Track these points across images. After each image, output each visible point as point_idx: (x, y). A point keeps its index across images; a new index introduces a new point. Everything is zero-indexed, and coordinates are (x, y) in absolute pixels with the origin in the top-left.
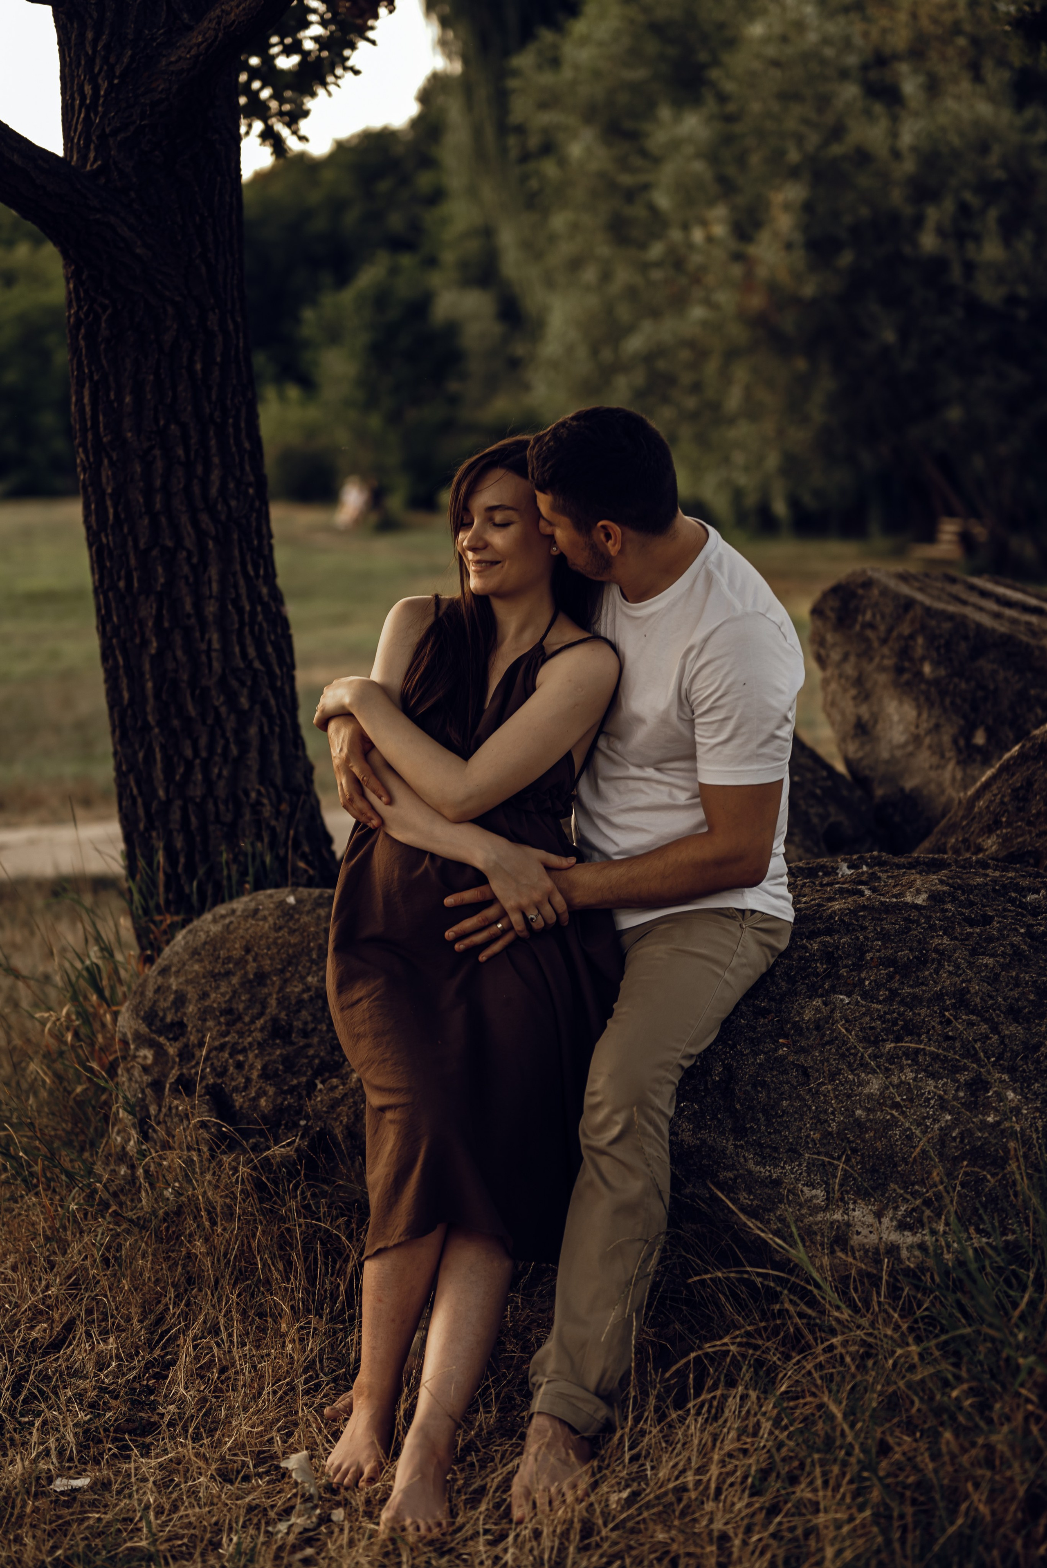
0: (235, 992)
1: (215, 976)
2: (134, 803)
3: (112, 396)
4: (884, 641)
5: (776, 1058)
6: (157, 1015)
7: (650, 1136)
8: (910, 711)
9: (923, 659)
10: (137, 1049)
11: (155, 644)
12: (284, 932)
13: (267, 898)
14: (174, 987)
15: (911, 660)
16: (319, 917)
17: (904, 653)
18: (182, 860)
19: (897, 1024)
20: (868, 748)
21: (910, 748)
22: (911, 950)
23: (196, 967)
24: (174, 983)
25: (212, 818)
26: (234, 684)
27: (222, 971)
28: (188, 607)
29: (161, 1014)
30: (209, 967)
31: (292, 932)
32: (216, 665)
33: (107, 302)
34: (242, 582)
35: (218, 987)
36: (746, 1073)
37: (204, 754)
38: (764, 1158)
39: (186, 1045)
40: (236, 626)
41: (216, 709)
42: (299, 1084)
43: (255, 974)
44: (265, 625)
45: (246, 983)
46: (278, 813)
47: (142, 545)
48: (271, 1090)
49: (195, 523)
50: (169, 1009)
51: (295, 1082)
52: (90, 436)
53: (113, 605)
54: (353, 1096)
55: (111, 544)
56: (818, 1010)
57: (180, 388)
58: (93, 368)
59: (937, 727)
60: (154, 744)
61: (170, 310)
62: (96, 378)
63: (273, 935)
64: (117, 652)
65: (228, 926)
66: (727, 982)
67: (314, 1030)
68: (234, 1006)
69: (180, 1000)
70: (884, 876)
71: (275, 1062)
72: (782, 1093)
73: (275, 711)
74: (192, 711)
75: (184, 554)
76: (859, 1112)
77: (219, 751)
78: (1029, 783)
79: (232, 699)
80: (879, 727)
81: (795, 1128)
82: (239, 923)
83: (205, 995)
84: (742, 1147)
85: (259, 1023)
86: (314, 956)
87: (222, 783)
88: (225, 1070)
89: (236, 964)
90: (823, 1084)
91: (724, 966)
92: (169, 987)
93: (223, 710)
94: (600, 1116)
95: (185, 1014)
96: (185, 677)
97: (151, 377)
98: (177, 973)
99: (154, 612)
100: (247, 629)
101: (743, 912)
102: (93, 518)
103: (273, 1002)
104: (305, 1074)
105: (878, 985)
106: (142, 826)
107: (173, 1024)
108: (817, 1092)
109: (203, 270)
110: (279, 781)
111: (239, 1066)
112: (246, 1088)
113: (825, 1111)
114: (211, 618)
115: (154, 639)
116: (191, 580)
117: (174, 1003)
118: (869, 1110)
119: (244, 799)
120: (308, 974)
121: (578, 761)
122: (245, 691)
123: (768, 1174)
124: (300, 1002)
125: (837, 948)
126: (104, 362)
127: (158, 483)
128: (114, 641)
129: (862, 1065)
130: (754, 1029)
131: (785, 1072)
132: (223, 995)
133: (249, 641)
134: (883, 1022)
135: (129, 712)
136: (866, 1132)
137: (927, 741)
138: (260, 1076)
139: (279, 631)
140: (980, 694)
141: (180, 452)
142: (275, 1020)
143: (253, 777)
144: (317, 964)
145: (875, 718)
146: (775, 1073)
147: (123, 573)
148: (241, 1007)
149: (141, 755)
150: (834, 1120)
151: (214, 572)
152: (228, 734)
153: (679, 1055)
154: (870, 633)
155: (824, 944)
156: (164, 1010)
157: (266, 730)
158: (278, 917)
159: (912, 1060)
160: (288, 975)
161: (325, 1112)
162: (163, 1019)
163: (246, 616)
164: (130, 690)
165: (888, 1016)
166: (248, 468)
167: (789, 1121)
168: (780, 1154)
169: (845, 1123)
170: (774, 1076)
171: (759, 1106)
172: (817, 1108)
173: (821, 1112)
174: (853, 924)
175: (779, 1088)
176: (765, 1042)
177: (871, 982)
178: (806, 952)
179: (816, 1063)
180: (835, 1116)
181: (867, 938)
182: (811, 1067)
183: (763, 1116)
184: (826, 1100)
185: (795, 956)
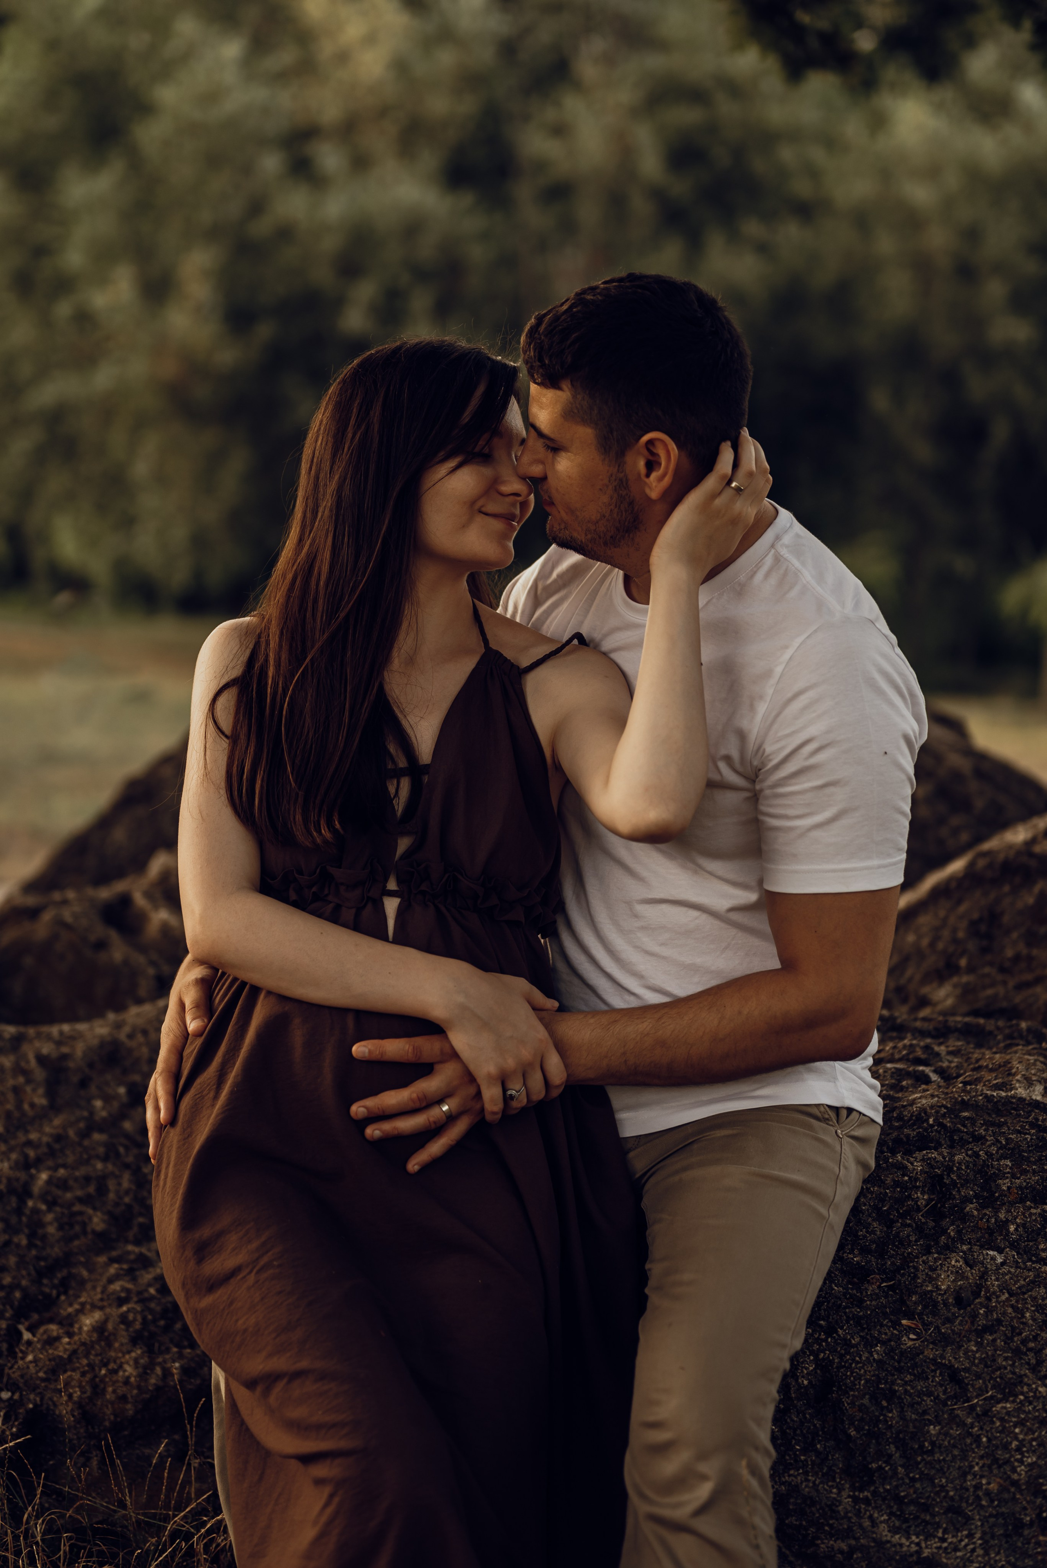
5: (902, 1352)
38: (906, 1521)
54: (87, 1356)
56: (959, 1274)
66: (832, 1228)
70: (942, 1049)
72: (925, 1412)
81: (955, 1473)
84: (867, 1501)
90: (993, 1398)
91: (829, 1202)
108: (986, 1413)
113: (1006, 1447)
123: (914, 1548)
125: (949, 1170)
131: (922, 1376)
146: (906, 1377)
150: (1021, 1462)
155: (928, 1162)
161: (43, 1380)
167: (944, 1460)
168: (933, 1515)
169: (1040, 1466)
170: (906, 1383)
171: (889, 1434)
172: (989, 1440)
173: (997, 1447)
174: (959, 1130)
175: (919, 1404)
176: (882, 1325)
177: (1018, 1226)
178: (904, 1175)
179: (973, 1363)
180: (1022, 1454)
181: (990, 1155)
182: (966, 1370)
183: (897, 1448)
184: (1004, 1427)
185: (889, 1181)
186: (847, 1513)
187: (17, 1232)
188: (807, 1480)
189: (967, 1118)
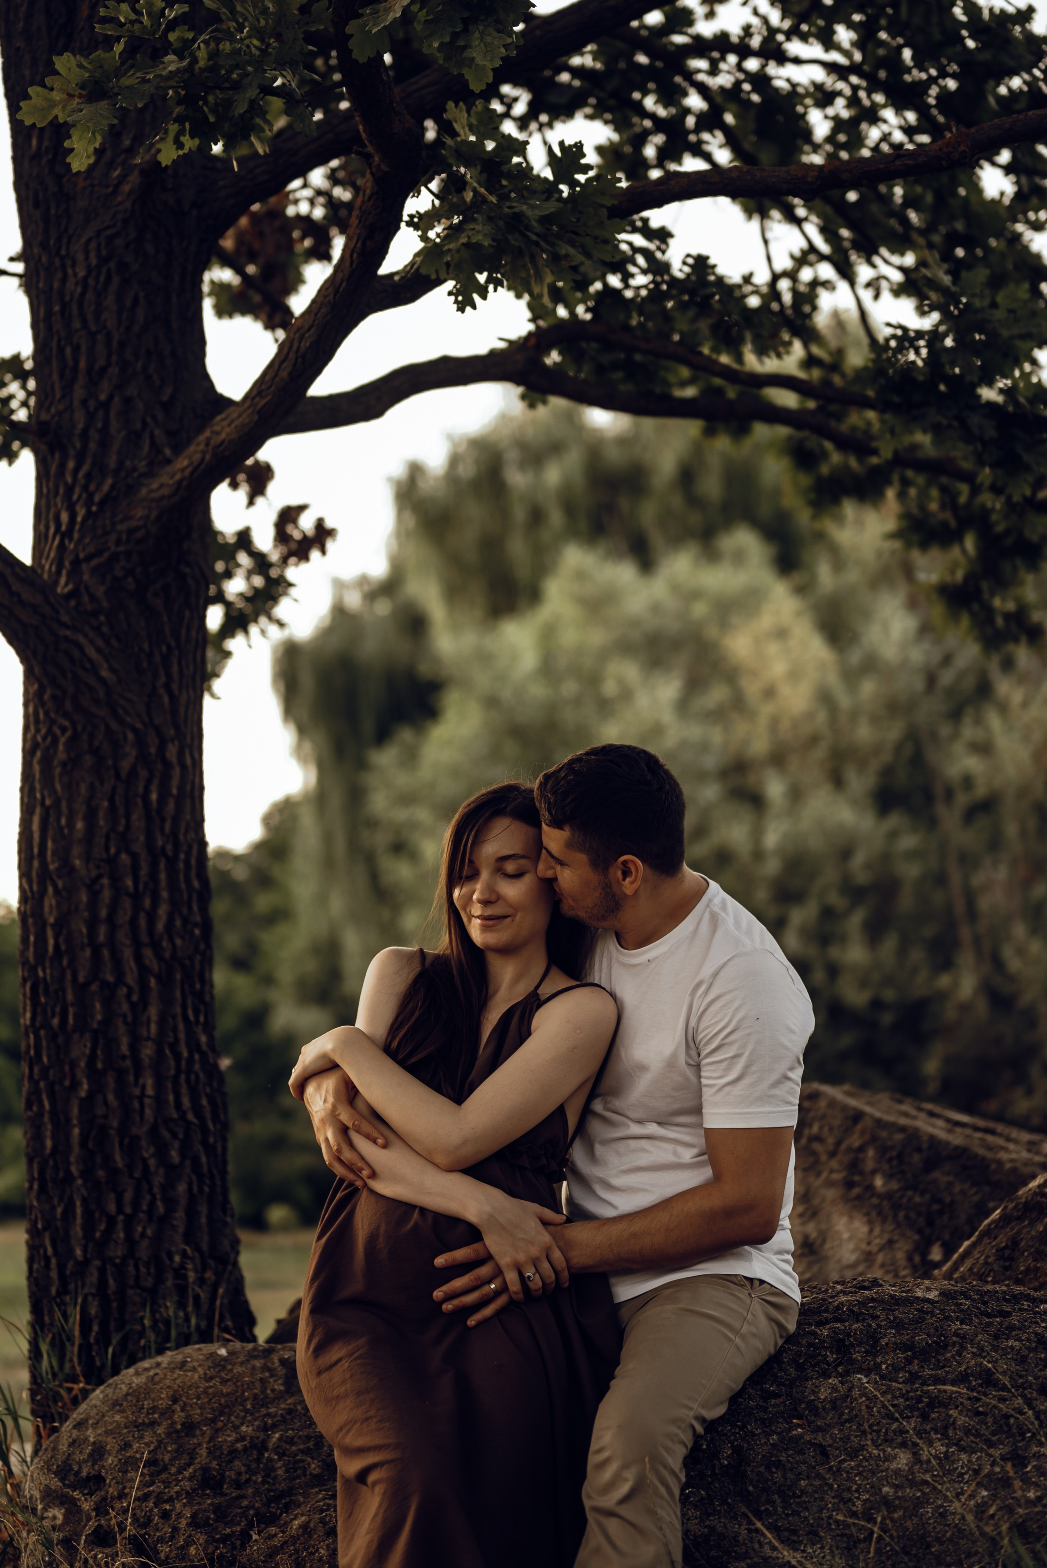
0: (160, 1442)
1: (139, 1427)
2: (47, 1266)
3: (63, 821)
4: (833, 1154)
5: (791, 1439)
6: (71, 1469)
7: (662, 1497)
8: (860, 1227)
9: (874, 1172)
10: (45, 1509)
11: (86, 1087)
12: (216, 1382)
13: (195, 1352)
14: (92, 1439)
15: (861, 1173)
16: (254, 1368)
17: (854, 1166)
18: (96, 1328)
19: (922, 1402)
20: (815, 1269)
21: (861, 1268)
22: (928, 1335)
23: (117, 1417)
24: (91, 1435)
25: (131, 1282)
26: (166, 1134)
27: (147, 1421)
28: (124, 1049)
29: (76, 1468)
30: (132, 1418)
31: (224, 1382)
32: (148, 1112)
33: (67, 723)
34: (181, 1026)
35: (141, 1437)
36: (758, 1454)
37: (128, 1210)
39: (104, 1499)
40: (172, 1072)
41: (145, 1161)
42: (233, 1532)
43: (183, 1424)
44: (201, 1075)
45: (172, 1433)
46: (201, 1281)
47: (81, 979)
48: (202, 1538)
49: (138, 958)
50: (85, 1461)
51: (228, 1530)
52: (36, 864)
53: (44, 1044)
54: (294, 1544)
55: (48, 978)
56: (834, 1389)
57: (134, 817)
58: (46, 793)
59: (890, 1242)
60: (75, 1196)
61: (130, 736)
62: (48, 802)
63: (203, 1384)
64: (44, 1097)
65: (153, 1377)
66: (738, 1348)
67: (248, 1481)
68: (160, 1457)
69: (99, 1452)
71: (205, 1511)
72: (800, 1474)
73: (205, 1169)
74: (119, 1161)
75: (125, 990)
76: (886, 1489)
77: (145, 1208)
78: (1014, 1243)
79: (162, 1152)
80: (827, 1246)
81: (815, 1509)
82: (165, 1375)
83: (127, 1446)
85: (186, 1474)
86: (249, 1406)
87: (145, 1244)
88: (149, 1520)
89: (162, 1414)
90: (844, 1460)
91: (736, 1332)
92: (86, 1439)
93: (152, 1162)
94: (608, 1474)
95: (103, 1467)
96: (115, 1124)
97: (106, 804)
98: (96, 1425)
99: (87, 1051)
100: (183, 1077)
101: (751, 1280)
102: (31, 949)
103: (203, 1452)
104: (239, 1524)
105: (896, 1369)
106: (53, 1290)
107: (88, 1478)
108: (838, 1470)
109: (166, 700)
110: (205, 1247)
111: (165, 1515)
112: (172, 1538)
113: (849, 1489)
114: (147, 1061)
115: (85, 1081)
116: (130, 1018)
117: (91, 1455)
118: (897, 1487)
119: (168, 1262)
120: (242, 1424)
121: (572, 1121)
122: (177, 1144)
124: (233, 1452)
125: (849, 1335)
126: (58, 787)
127: (104, 913)
128: (42, 1084)
129: (886, 1441)
130: (765, 1410)
131: (801, 1452)
132: (147, 1445)
133: (184, 1090)
134: (907, 1400)
135: (51, 1163)
136: (895, 1511)
137: (880, 1258)
138: (189, 1525)
139: (215, 1084)
140: (936, 1207)
141: (129, 883)
142: (205, 1470)
143: (178, 1238)
144: (252, 1414)
145: (824, 1236)
146: (790, 1452)
147: (58, 1009)
148: (167, 1457)
149: (59, 1210)
150: (858, 1498)
151: (153, 1012)
152: (156, 1190)
153: (691, 1414)
154: (817, 1146)
155: (835, 1331)
156: (79, 1464)
157: (195, 1188)
158: (209, 1368)
159: (942, 1435)
160: (220, 1424)
162: (77, 1474)
163: (183, 1064)
164: (54, 1138)
165: (912, 1394)
166: (195, 908)
167: (809, 1501)
168: (798, 1537)
169: (871, 1501)
170: (789, 1456)
171: (774, 1488)
172: (839, 1486)
173: (844, 1491)
174: (863, 1313)
175: (796, 1468)
176: (778, 1423)
177: (888, 1365)
178: (815, 1339)
179: (835, 1442)
180: (860, 1494)
181: (879, 1326)
182: (830, 1446)
183: (779, 1497)
184: (848, 1477)
185: (804, 1342)
186: (744, 1540)
187: (255, 1474)
188: (720, 1522)
189: (871, 1307)
